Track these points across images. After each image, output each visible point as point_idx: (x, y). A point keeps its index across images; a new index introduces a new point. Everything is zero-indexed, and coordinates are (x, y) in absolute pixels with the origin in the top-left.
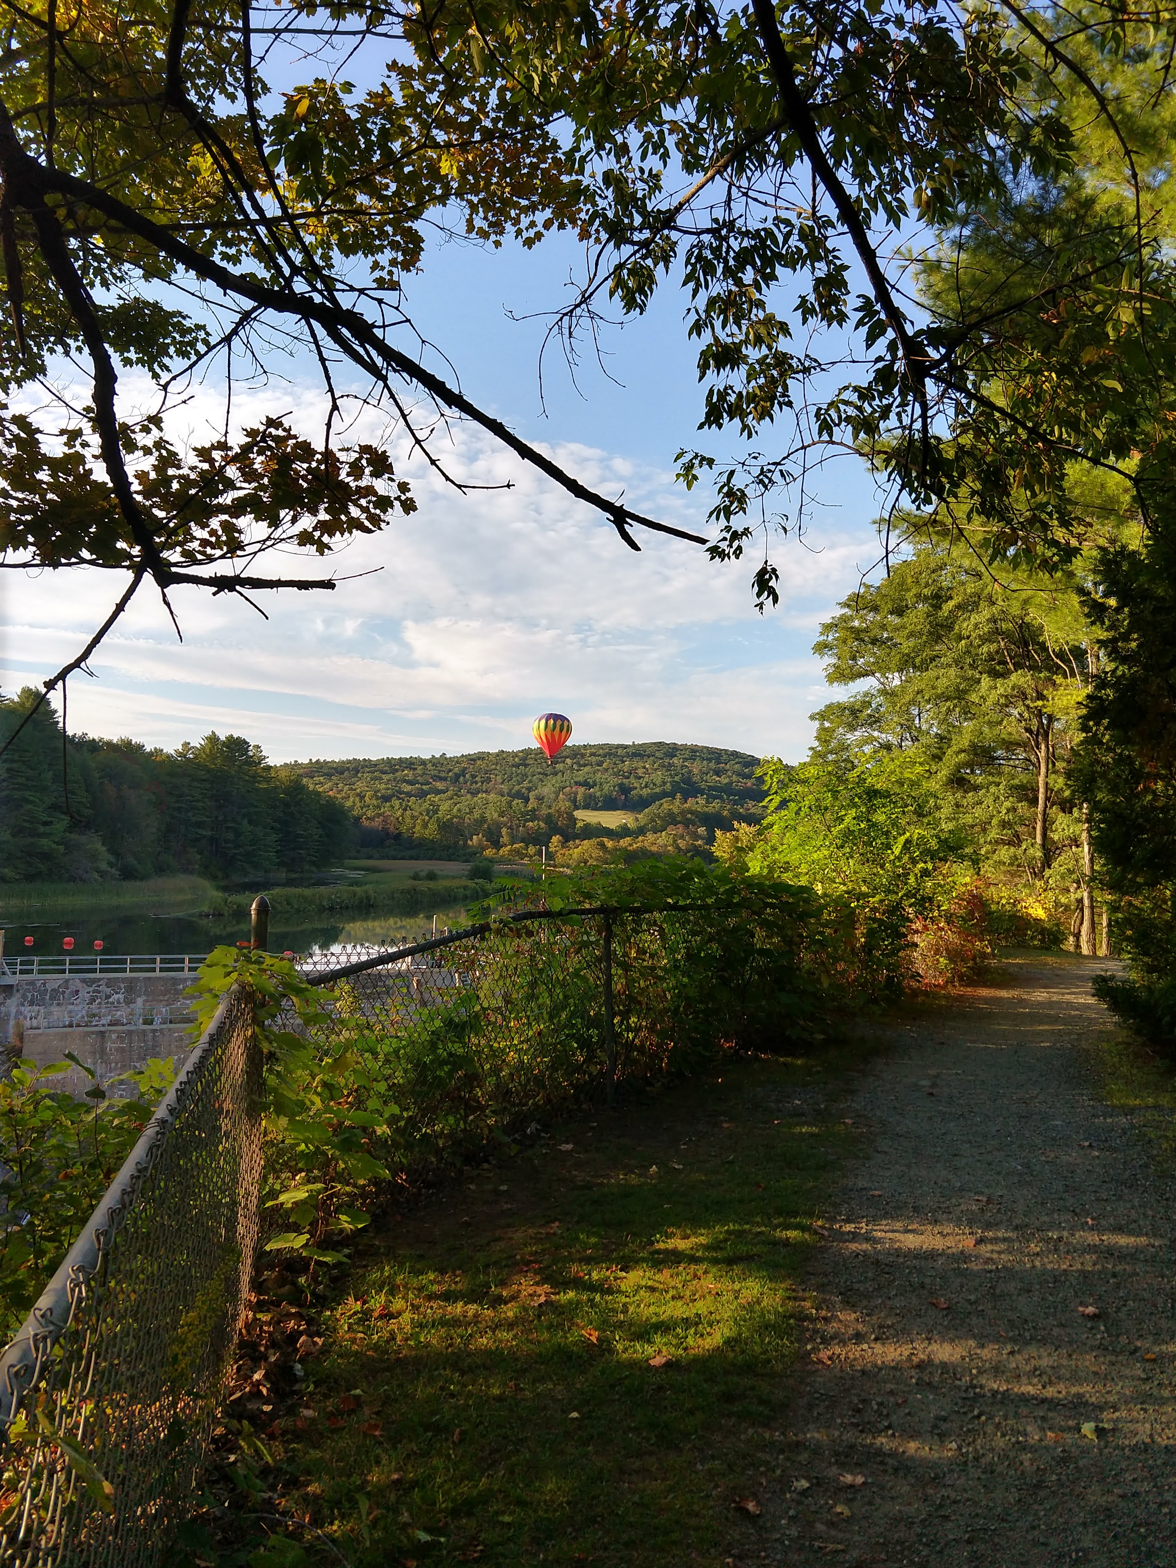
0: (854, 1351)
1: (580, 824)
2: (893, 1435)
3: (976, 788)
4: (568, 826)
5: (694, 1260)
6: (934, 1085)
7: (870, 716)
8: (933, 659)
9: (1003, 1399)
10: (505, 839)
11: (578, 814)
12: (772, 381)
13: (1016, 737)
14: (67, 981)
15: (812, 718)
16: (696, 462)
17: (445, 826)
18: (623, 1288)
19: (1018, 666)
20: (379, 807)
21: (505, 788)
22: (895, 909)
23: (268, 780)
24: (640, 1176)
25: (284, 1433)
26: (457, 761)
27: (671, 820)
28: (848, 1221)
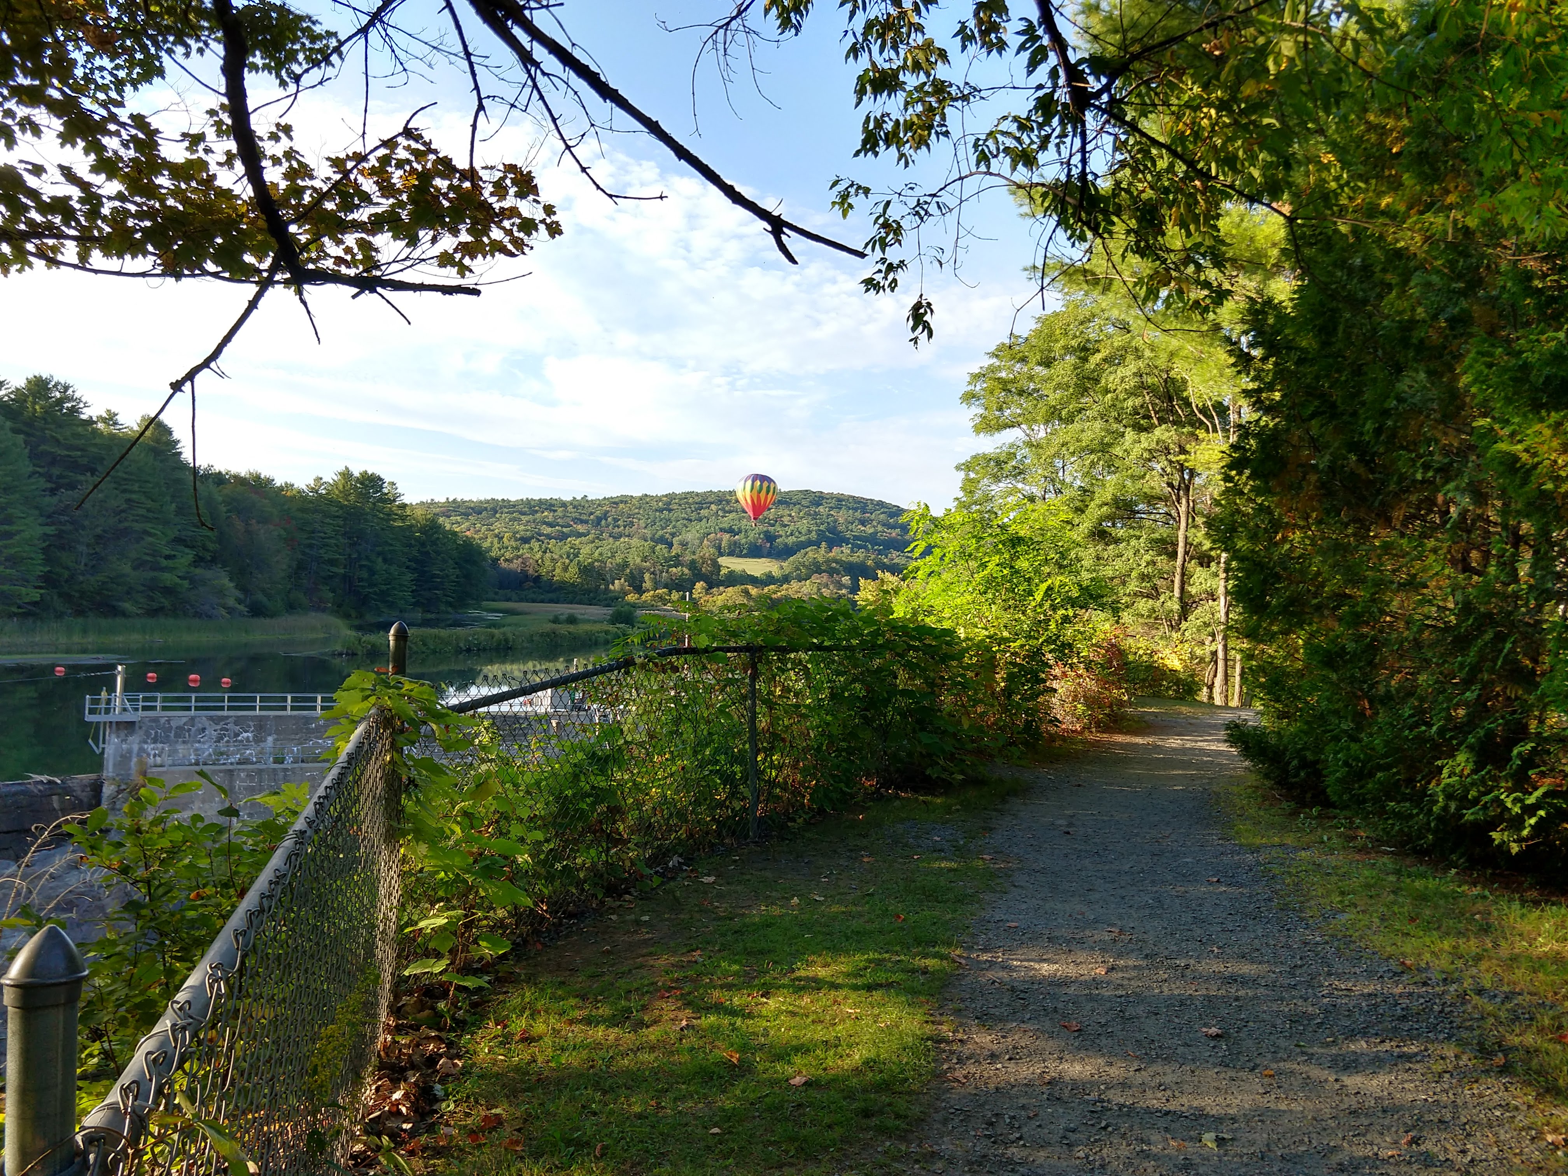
0: (988, 1070)
1: (724, 571)
2: (1024, 1145)
3: (1117, 541)
4: (712, 573)
5: (835, 986)
6: (1070, 825)
7: (1015, 468)
8: (1080, 411)
9: (1128, 1112)
10: (648, 584)
11: (723, 561)
12: (930, 109)
13: (1157, 491)
14: (193, 719)
15: (958, 468)
16: (852, 190)
17: (586, 570)
18: (764, 1013)
19: (1162, 421)
20: (518, 549)
21: (648, 532)
22: (1036, 654)
23: (403, 518)
24: (782, 907)
25: (425, 1149)
26: (599, 503)
27: (816, 568)
28: (985, 950)
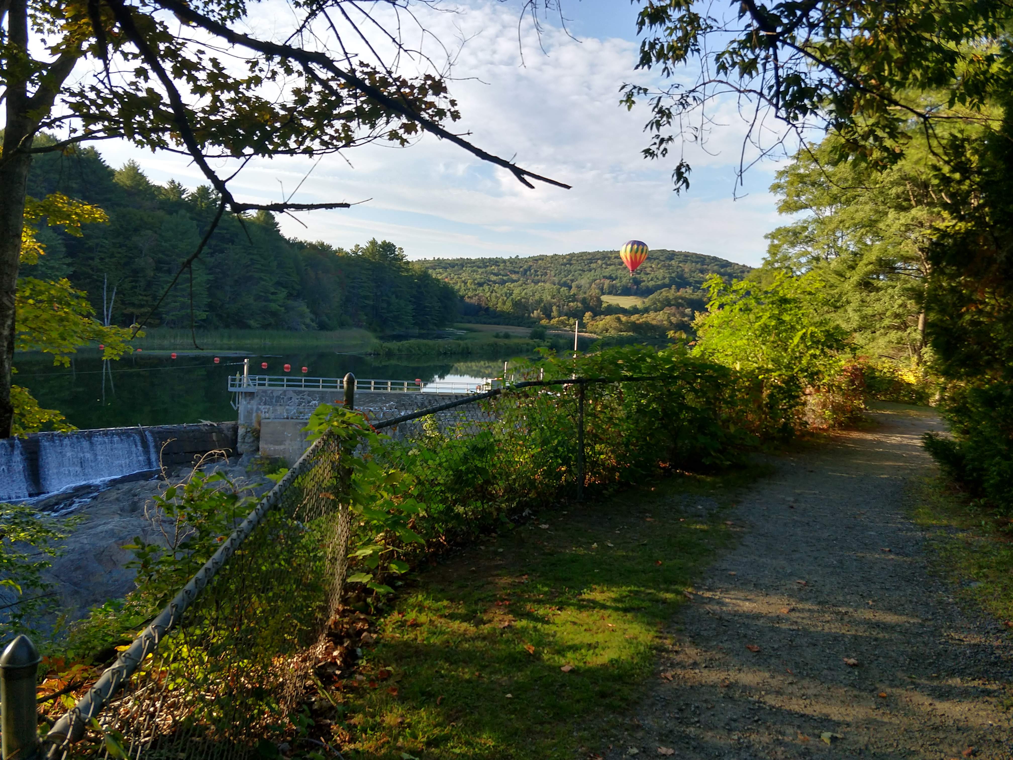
0: (690, 673)
1: (604, 305)
2: (699, 727)
3: (878, 289)
4: (596, 306)
5: (604, 607)
6: (796, 501)
7: (806, 237)
8: (854, 198)
9: (776, 712)
10: (554, 313)
11: (604, 298)
13: (911, 253)
14: (285, 392)
15: (766, 237)
16: (635, 91)
17: (517, 304)
18: (557, 621)
19: (919, 202)
20: (476, 290)
21: (556, 279)
22: (793, 379)
23: (407, 270)
24: (585, 549)
25: (345, 687)
26: (526, 260)
27: (667, 303)
28: (709, 590)
